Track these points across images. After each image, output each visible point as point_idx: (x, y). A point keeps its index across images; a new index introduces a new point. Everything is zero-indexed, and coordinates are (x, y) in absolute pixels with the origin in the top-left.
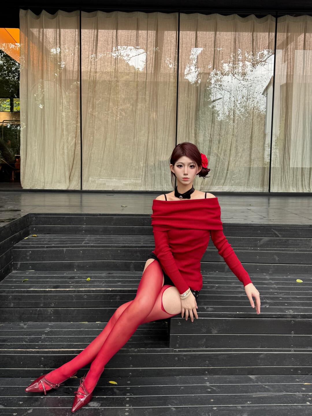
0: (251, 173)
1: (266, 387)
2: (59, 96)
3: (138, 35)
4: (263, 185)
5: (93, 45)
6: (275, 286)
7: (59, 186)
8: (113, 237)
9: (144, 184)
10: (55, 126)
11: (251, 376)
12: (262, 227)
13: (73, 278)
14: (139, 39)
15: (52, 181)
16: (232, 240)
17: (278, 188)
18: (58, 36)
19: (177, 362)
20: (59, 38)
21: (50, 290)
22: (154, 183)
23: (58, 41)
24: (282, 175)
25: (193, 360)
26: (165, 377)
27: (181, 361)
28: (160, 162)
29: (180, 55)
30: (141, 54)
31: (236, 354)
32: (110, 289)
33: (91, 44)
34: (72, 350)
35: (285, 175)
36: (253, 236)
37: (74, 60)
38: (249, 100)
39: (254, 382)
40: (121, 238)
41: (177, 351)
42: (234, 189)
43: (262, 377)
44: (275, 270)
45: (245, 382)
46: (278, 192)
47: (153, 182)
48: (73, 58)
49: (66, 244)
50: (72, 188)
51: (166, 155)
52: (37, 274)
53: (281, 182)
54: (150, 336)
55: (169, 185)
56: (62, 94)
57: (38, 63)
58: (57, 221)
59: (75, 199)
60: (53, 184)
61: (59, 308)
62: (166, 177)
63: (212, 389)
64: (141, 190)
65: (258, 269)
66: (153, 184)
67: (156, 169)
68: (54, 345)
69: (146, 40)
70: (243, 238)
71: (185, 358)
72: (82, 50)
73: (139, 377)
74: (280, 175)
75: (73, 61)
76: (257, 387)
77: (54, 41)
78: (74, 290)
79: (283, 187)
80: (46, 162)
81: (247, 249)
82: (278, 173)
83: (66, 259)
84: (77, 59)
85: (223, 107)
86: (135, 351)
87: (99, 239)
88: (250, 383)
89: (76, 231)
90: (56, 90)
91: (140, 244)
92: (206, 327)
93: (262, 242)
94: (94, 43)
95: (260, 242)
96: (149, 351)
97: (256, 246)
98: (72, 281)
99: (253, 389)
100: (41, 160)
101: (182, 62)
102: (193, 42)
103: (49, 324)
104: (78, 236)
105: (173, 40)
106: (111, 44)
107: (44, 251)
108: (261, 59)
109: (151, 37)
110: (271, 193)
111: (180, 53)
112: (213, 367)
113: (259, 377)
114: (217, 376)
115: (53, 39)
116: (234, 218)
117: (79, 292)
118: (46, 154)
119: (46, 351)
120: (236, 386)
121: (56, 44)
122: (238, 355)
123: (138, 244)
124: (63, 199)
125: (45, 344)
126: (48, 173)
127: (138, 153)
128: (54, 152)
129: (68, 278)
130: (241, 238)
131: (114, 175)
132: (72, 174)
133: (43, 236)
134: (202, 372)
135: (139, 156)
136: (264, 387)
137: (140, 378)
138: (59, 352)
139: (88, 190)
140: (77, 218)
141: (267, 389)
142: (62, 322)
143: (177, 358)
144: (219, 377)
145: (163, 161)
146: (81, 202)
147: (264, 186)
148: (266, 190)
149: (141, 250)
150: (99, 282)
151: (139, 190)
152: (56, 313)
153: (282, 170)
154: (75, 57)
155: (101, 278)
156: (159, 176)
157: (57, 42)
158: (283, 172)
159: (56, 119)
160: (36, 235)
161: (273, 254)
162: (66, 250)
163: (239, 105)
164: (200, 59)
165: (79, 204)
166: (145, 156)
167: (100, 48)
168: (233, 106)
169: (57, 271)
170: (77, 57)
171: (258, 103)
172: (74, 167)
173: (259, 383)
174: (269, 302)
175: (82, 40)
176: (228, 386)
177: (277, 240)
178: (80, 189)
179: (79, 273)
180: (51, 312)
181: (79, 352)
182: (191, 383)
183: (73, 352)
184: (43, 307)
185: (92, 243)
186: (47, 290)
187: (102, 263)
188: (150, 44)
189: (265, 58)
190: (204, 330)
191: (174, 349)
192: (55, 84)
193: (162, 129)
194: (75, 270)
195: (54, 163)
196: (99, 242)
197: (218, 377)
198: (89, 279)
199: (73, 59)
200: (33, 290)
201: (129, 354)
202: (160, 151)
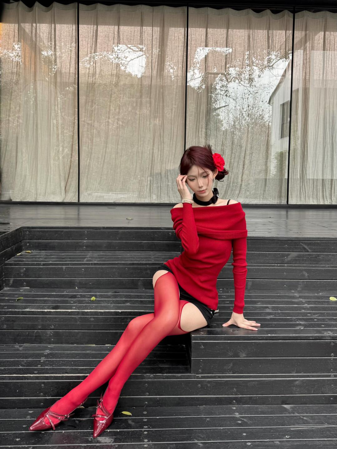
0: (267, 183)
1: (305, 418)
2: (54, 97)
3: (142, 31)
4: (280, 197)
5: (92, 41)
6: (306, 305)
7: (53, 198)
8: (119, 253)
9: (149, 196)
10: (49, 130)
11: (285, 406)
12: (290, 241)
13: (74, 297)
14: (143, 35)
15: (45, 192)
16: (256, 255)
17: (297, 199)
18: (53, 31)
19: (200, 390)
20: (54, 33)
21: (49, 311)
22: (161, 194)
23: (53, 36)
24: (301, 185)
25: (219, 387)
26: (187, 407)
27: (205, 389)
28: (167, 171)
29: (189, 52)
30: (140, 56)
31: (268, 381)
32: (120, 311)
33: (90, 40)
34: (78, 376)
35: (304, 185)
36: (280, 251)
37: (71, 57)
38: (254, 109)
39: (289, 413)
40: (128, 254)
41: (200, 377)
42: (249, 201)
43: (299, 407)
44: (304, 286)
45: (279, 413)
46: (297, 204)
47: (159, 193)
48: (69, 55)
49: (66, 261)
50: (67, 200)
51: (173, 163)
52: (33, 292)
53: (300, 193)
54: (165, 360)
55: (177, 197)
56: (57, 95)
57: (31, 61)
58: (54, 236)
59: (72, 212)
60: (46, 196)
61: (59, 330)
62: (173, 188)
63: (243, 420)
64: (145, 202)
65: (285, 286)
66: (159, 195)
67: (163, 179)
68: (56, 369)
69: (152, 35)
70: (269, 254)
71: (209, 385)
72: (80, 46)
73: (156, 406)
74: (299, 186)
75: (69, 59)
76: (295, 418)
77: (48, 36)
78: (78, 312)
79: (303, 199)
80: (38, 171)
81: (274, 266)
82: (296, 183)
83: (66, 276)
84: (74, 56)
85: (228, 115)
86: (150, 377)
87: (103, 255)
88: (285, 414)
89: (76, 247)
90: (51, 90)
91: (151, 261)
92: (233, 351)
93: (289, 258)
94: (93, 39)
95: (287, 257)
96: (167, 377)
97: (283, 263)
98: (74, 301)
99: (290, 421)
100: (33, 169)
101: (191, 61)
102: (203, 39)
103: (49, 346)
104: (78, 253)
105: (181, 36)
106: (112, 40)
107: (40, 268)
108: (269, 64)
109: (156, 33)
110: (290, 205)
111: (189, 50)
112: (242, 396)
113: (295, 407)
114: (246, 405)
115: (48, 33)
116: (256, 231)
117: (83, 313)
118: (38, 162)
119: (47, 376)
120: (270, 417)
121: (51, 40)
122: (270, 381)
123: (148, 261)
124: (57, 212)
125: (46, 368)
126: (40, 183)
127: (143, 161)
128: (47, 160)
129: (69, 297)
130: (266, 254)
131: (115, 185)
132: (68, 184)
133: (37, 253)
134: (229, 401)
135: (144, 164)
136: (303, 419)
137: (157, 408)
138: (62, 378)
139: (87, 202)
140: (77, 231)
141: (306, 420)
142: (63, 344)
143: (199, 385)
144: (249, 407)
145: (170, 170)
146: (78, 215)
147: (282, 197)
148: (284, 202)
149: (152, 267)
150: (107, 302)
151: (143, 202)
152: (57, 335)
153: (301, 180)
154: (72, 54)
155: (107, 297)
156: (166, 186)
157: (52, 38)
158: (303, 182)
159: (50, 122)
160: (30, 252)
161: (301, 271)
162: (66, 267)
163: (245, 112)
164: (211, 57)
165: (77, 216)
166: (151, 165)
167: (100, 44)
168: (238, 114)
169: (56, 289)
170: (74, 55)
171: (263, 110)
172: (70, 176)
173: (296, 413)
174: (303, 324)
175: (79, 36)
176: (261, 417)
177: (306, 255)
178: (77, 201)
179: (81, 291)
180: (50, 334)
181: (84, 377)
182: (218, 414)
183: (78, 378)
184: (41, 329)
185: (95, 260)
186: (46, 311)
187: (107, 280)
188: (156, 41)
189: (273, 63)
190: (230, 354)
191: (197, 375)
192: (50, 85)
193: (169, 135)
194: (76, 288)
195: (48, 171)
196: (104, 259)
197: (247, 407)
198: (93, 298)
199: (69, 57)
200: (29, 311)
201: (144, 380)
202: (167, 158)
